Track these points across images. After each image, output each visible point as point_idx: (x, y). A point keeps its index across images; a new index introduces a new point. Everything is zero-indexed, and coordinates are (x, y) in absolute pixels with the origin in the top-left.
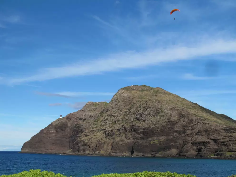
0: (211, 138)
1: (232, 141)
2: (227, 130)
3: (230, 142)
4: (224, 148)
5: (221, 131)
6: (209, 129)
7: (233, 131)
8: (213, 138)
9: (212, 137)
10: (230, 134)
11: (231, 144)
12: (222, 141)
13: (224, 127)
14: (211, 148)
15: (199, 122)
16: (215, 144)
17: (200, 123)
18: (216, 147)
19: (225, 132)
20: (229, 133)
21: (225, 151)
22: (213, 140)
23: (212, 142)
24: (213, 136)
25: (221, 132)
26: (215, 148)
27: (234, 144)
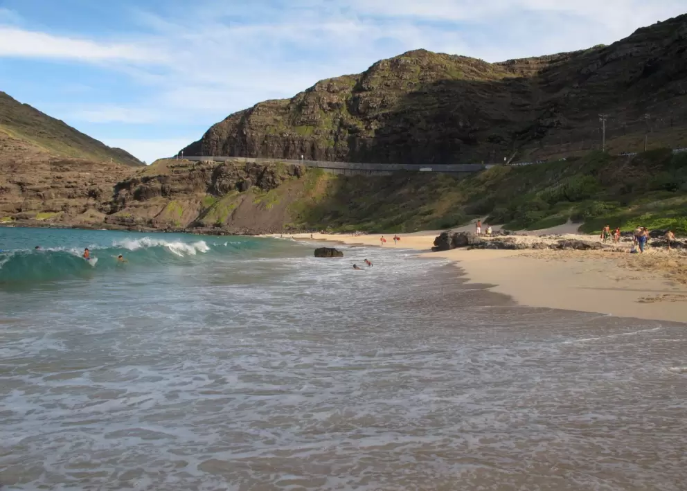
0: (15, 180)
1: (57, 188)
2: (55, 164)
3: (52, 190)
4: (36, 203)
5: (42, 165)
6: (19, 161)
7: (66, 167)
8: (19, 180)
9: (17, 178)
10: (59, 174)
11: (53, 195)
12: (36, 187)
13: (52, 159)
14: (7, 203)
15: (6, 146)
16: (21, 193)
17: (8, 148)
18: (21, 200)
19: (49, 169)
20: (57, 171)
21: (35, 210)
22: (20, 184)
23: (15, 190)
24: (22, 175)
25: (41, 168)
26: (17, 201)
27: (59, 195)
